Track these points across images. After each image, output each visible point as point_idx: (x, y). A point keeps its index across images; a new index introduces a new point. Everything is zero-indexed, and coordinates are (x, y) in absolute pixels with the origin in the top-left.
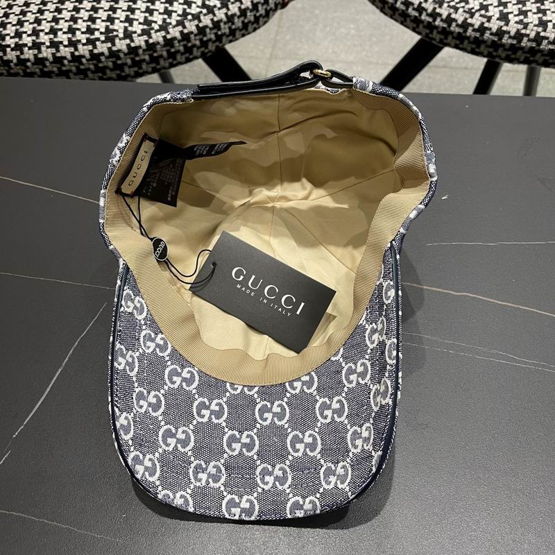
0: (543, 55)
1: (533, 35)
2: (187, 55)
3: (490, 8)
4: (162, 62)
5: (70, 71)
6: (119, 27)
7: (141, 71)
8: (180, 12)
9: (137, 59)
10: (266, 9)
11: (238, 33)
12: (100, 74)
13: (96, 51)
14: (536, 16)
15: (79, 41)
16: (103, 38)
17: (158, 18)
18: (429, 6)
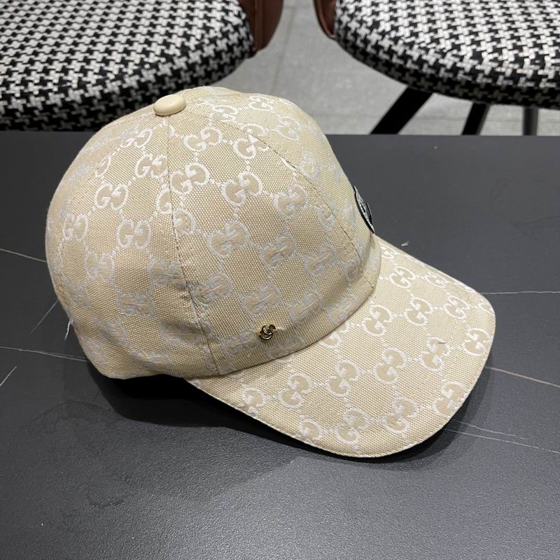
0: (522, 94)
1: (509, 72)
3: (463, 47)
5: (23, 124)
6: (73, 77)
7: (97, 122)
8: (137, 61)
9: (93, 109)
10: (231, 58)
11: (201, 82)
12: (54, 126)
13: (48, 103)
14: (512, 53)
15: (31, 93)
16: (56, 89)
17: (114, 68)
18: (399, 49)
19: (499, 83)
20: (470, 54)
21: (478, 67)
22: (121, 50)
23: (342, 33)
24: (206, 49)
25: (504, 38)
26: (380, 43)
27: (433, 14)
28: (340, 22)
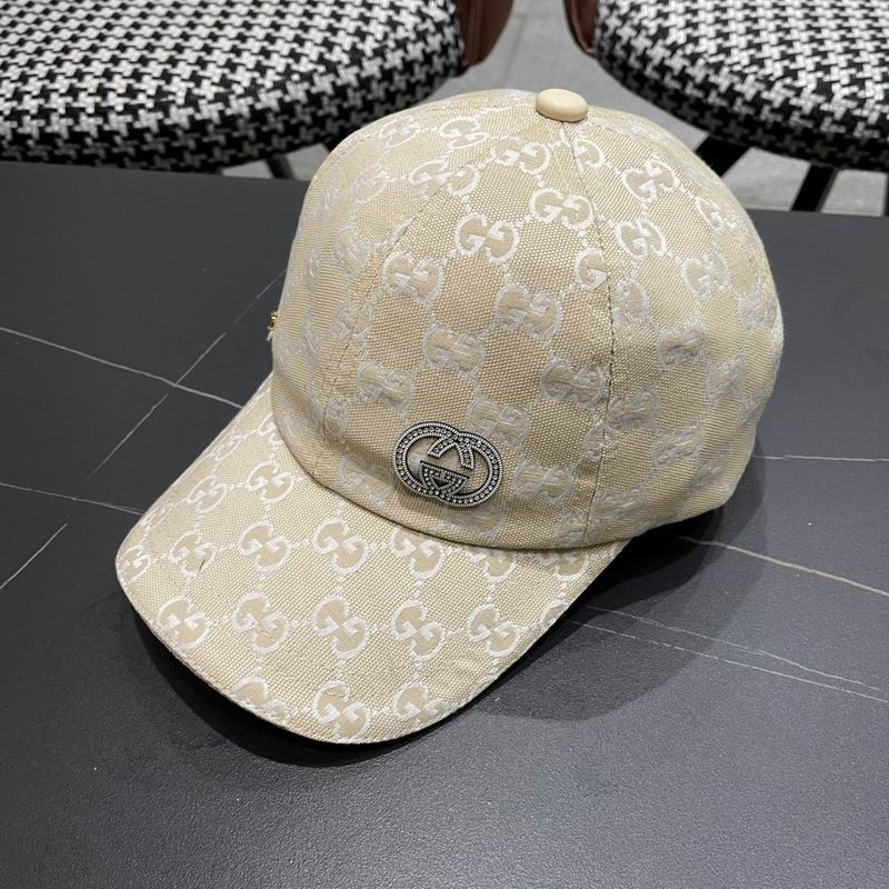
1: (874, 118)
2: (290, 138)
3: (801, 74)
5: (95, 156)
7: (211, 161)
8: (281, 69)
9: (206, 140)
10: (428, 74)
11: (377, 108)
12: (144, 164)
13: (137, 125)
15: (112, 108)
16: (150, 104)
18: (698, 73)
19: (857, 134)
20: (813, 86)
21: (825, 107)
22: (256, 50)
23: (606, 45)
24: (389, 56)
25: (869, 63)
26: (667, 62)
27: (755, 20)
28: (604, 27)
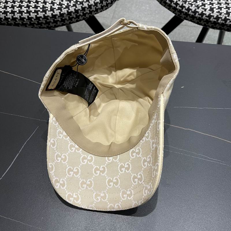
0: (227, 27)
1: (223, 18)
2: (77, 19)
4: (66, 21)
5: (27, 24)
6: (48, 6)
7: (57, 25)
9: (56, 20)
11: (99, 10)
12: (40, 26)
13: (38, 16)
14: (225, 10)
15: (31, 11)
16: (41, 10)
17: (65, 3)
25: (223, 3)
